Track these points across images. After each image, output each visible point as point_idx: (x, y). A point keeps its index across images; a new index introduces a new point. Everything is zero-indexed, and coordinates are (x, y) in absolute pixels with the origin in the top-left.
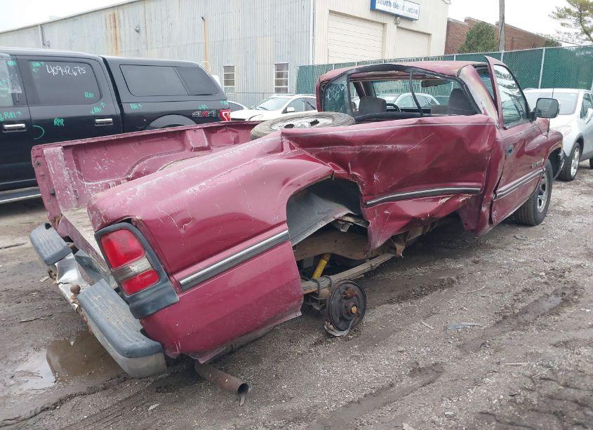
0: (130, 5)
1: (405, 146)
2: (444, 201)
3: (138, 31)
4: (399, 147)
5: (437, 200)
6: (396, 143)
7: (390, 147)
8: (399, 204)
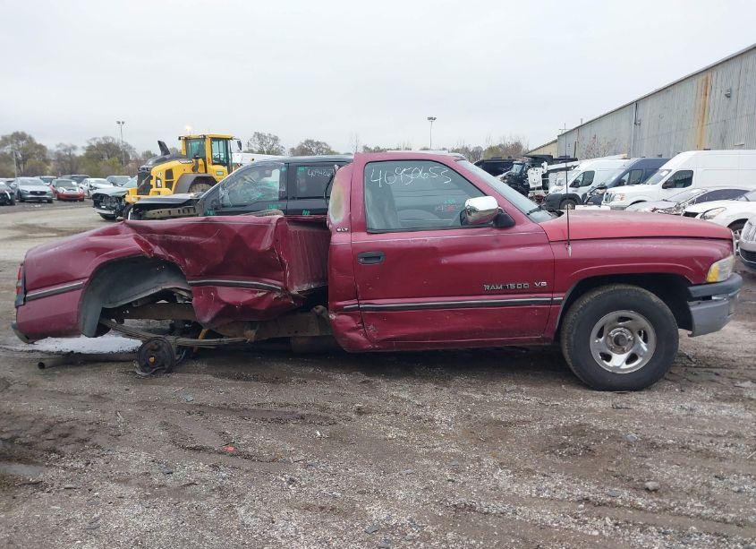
0: (726, 64)
1: (197, 239)
2: (261, 294)
3: (728, 96)
4: (192, 238)
5: (256, 292)
6: (189, 235)
7: (184, 238)
8: (219, 289)
